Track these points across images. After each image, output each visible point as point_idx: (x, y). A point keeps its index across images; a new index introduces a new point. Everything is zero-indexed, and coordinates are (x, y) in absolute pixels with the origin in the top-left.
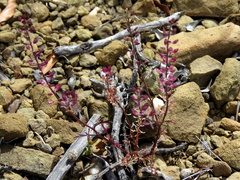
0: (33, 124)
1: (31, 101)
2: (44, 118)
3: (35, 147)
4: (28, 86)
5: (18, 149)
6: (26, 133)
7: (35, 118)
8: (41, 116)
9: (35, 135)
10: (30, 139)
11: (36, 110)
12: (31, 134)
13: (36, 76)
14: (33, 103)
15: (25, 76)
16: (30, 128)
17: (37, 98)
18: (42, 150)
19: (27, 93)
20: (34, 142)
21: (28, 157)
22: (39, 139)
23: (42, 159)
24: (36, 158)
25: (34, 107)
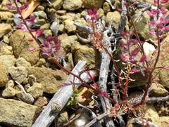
0: (12, 73)
1: (11, 48)
2: (24, 66)
3: (16, 97)
4: (7, 32)
6: (6, 83)
7: (16, 66)
8: (21, 64)
9: (16, 84)
10: (10, 89)
11: (16, 57)
12: (11, 83)
13: (16, 21)
14: (13, 50)
15: (4, 21)
16: (10, 76)
17: (17, 44)
18: (24, 100)
19: (6, 39)
20: (14, 92)
21: (8, 108)
22: (20, 89)
23: (23, 110)
24: (17, 109)
25: (13, 54)
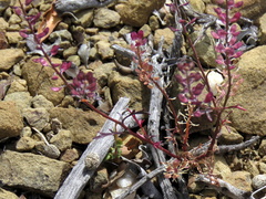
0: (29, 116)
1: (24, 82)
2: (45, 107)
3: (35, 150)
4: (18, 60)
5: (9, 154)
6: (20, 131)
7: (32, 106)
8: (40, 103)
9: (34, 132)
10: (26, 139)
11: (33, 94)
12: (27, 131)
13: (30, 44)
14: (28, 84)
15: (13, 45)
16: (26, 122)
17: (33, 76)
18: (46, 154)
19: (17, 69)
20: (33, 143)
21: (24, 166)
22: (40, 139)
23: (46, 168)
24: (37, 166)
25: (29, 90)
